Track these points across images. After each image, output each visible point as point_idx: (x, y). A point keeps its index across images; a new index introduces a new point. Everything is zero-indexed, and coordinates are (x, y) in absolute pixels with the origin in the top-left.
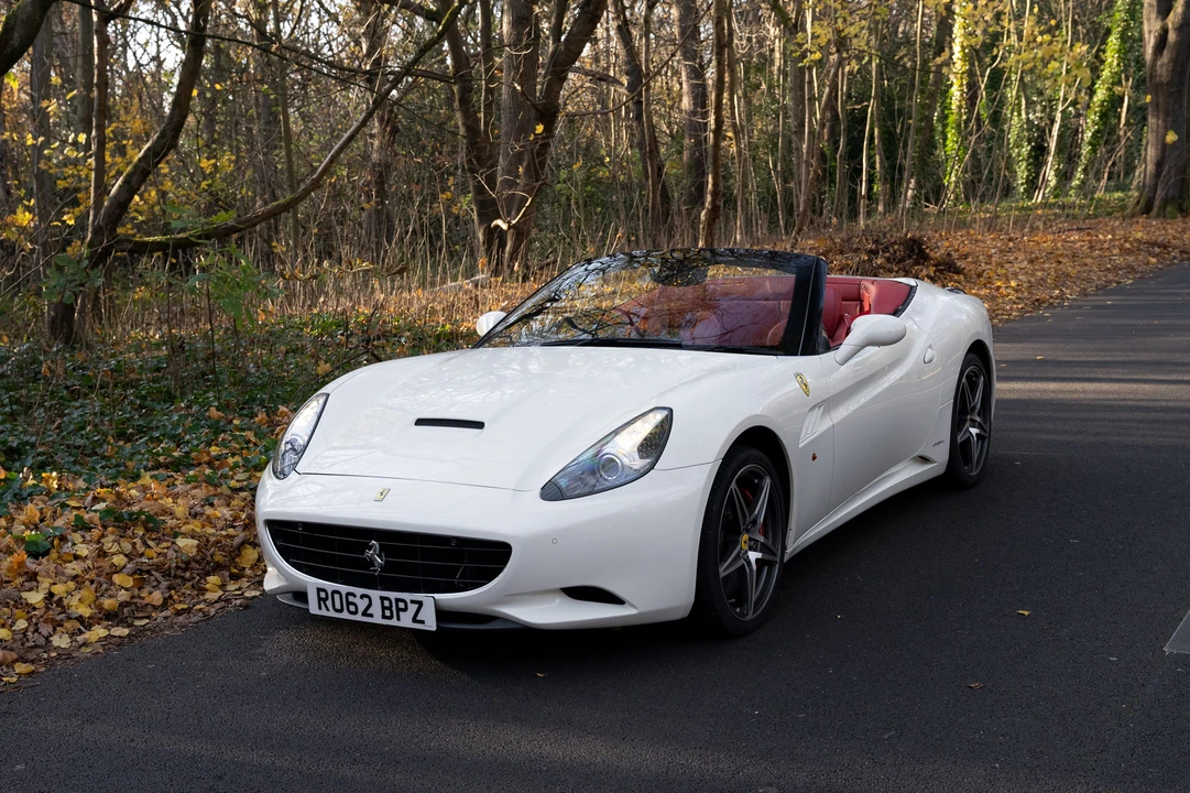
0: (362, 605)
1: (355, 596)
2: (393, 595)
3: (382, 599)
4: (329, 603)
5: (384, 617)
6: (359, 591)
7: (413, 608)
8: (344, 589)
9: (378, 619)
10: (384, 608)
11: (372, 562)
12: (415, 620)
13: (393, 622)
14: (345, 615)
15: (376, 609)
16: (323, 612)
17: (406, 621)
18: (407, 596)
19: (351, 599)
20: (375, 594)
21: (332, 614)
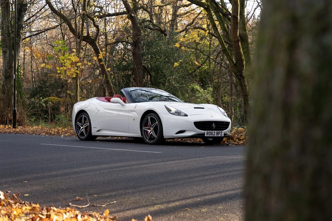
0: (213, 133)
1: (212, 132)
2: (218, 131)
3: (217, 132)
4: (208, 134)
5: (217, 135)
6: (213, 131)
7: (221, 133)
8: (211, 131)
9: (216, 136)
10: (217, 134)
11: (213, 127)
12: (221, 135)
13: (218, 136)
14: (211, 136)
15: (216, 134)
16: (207, 136)
17: (220, 135)
18: (220, 131)
19: (212, 133)
20: (216, 131)
21: (209, 136)
